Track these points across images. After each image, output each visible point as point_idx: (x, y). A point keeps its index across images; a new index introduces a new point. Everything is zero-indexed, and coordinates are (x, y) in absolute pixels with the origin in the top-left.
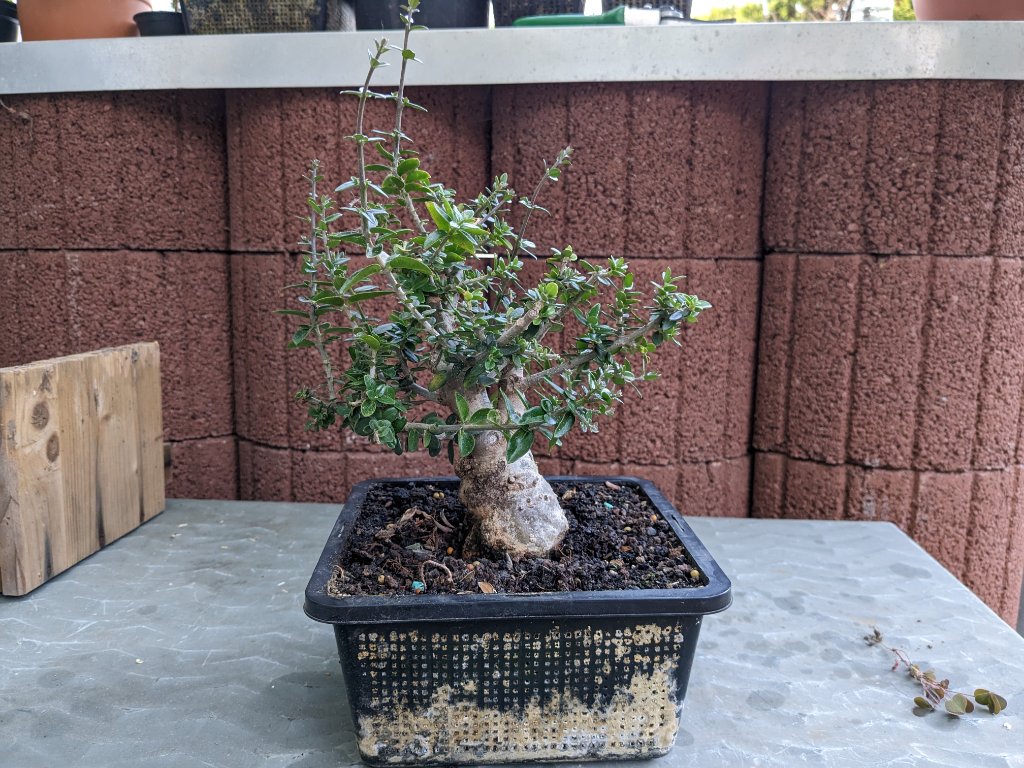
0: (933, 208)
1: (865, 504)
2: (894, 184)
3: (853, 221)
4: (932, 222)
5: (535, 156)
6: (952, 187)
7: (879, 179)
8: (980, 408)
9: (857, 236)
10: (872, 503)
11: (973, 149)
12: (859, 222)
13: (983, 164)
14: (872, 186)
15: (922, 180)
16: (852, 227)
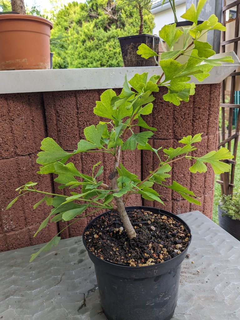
0: (192, 124)
1: (178, 210)
2: (182, 117)
3: (170, 129)
4: (192, 128)
5: (65, 115)
6: (197, 117)
7: (177, 116)
8: (205, 178)
9: (172, 134)
10: (180, 210)
11: (203, 105)
12: (172, 129)
13: (205, 110)
14: (176, 118)
15: (190, 116)
16: (170, 131)
